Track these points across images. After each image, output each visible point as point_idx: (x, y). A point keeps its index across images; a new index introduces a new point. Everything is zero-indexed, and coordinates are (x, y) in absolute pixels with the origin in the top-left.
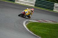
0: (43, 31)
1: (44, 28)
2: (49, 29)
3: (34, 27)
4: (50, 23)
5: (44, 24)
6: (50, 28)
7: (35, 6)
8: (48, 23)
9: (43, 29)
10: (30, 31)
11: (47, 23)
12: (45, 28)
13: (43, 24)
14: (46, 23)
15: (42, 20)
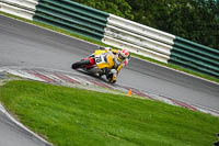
0: (57, 118)
1: (60, 106)
2: (80, 111)
3: (23, 97)
4: (86, 88)
5: (65, 91)
6: (83, 109)
7: (35, 17)
8: (77, 89)
9: (58, 109)
10: (9, 111)
11: (74, 85)
12: (64, 107)
13: (59, 91)
14: (72, 89)
15: (55, 73)
